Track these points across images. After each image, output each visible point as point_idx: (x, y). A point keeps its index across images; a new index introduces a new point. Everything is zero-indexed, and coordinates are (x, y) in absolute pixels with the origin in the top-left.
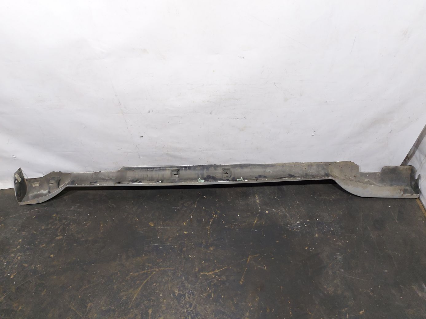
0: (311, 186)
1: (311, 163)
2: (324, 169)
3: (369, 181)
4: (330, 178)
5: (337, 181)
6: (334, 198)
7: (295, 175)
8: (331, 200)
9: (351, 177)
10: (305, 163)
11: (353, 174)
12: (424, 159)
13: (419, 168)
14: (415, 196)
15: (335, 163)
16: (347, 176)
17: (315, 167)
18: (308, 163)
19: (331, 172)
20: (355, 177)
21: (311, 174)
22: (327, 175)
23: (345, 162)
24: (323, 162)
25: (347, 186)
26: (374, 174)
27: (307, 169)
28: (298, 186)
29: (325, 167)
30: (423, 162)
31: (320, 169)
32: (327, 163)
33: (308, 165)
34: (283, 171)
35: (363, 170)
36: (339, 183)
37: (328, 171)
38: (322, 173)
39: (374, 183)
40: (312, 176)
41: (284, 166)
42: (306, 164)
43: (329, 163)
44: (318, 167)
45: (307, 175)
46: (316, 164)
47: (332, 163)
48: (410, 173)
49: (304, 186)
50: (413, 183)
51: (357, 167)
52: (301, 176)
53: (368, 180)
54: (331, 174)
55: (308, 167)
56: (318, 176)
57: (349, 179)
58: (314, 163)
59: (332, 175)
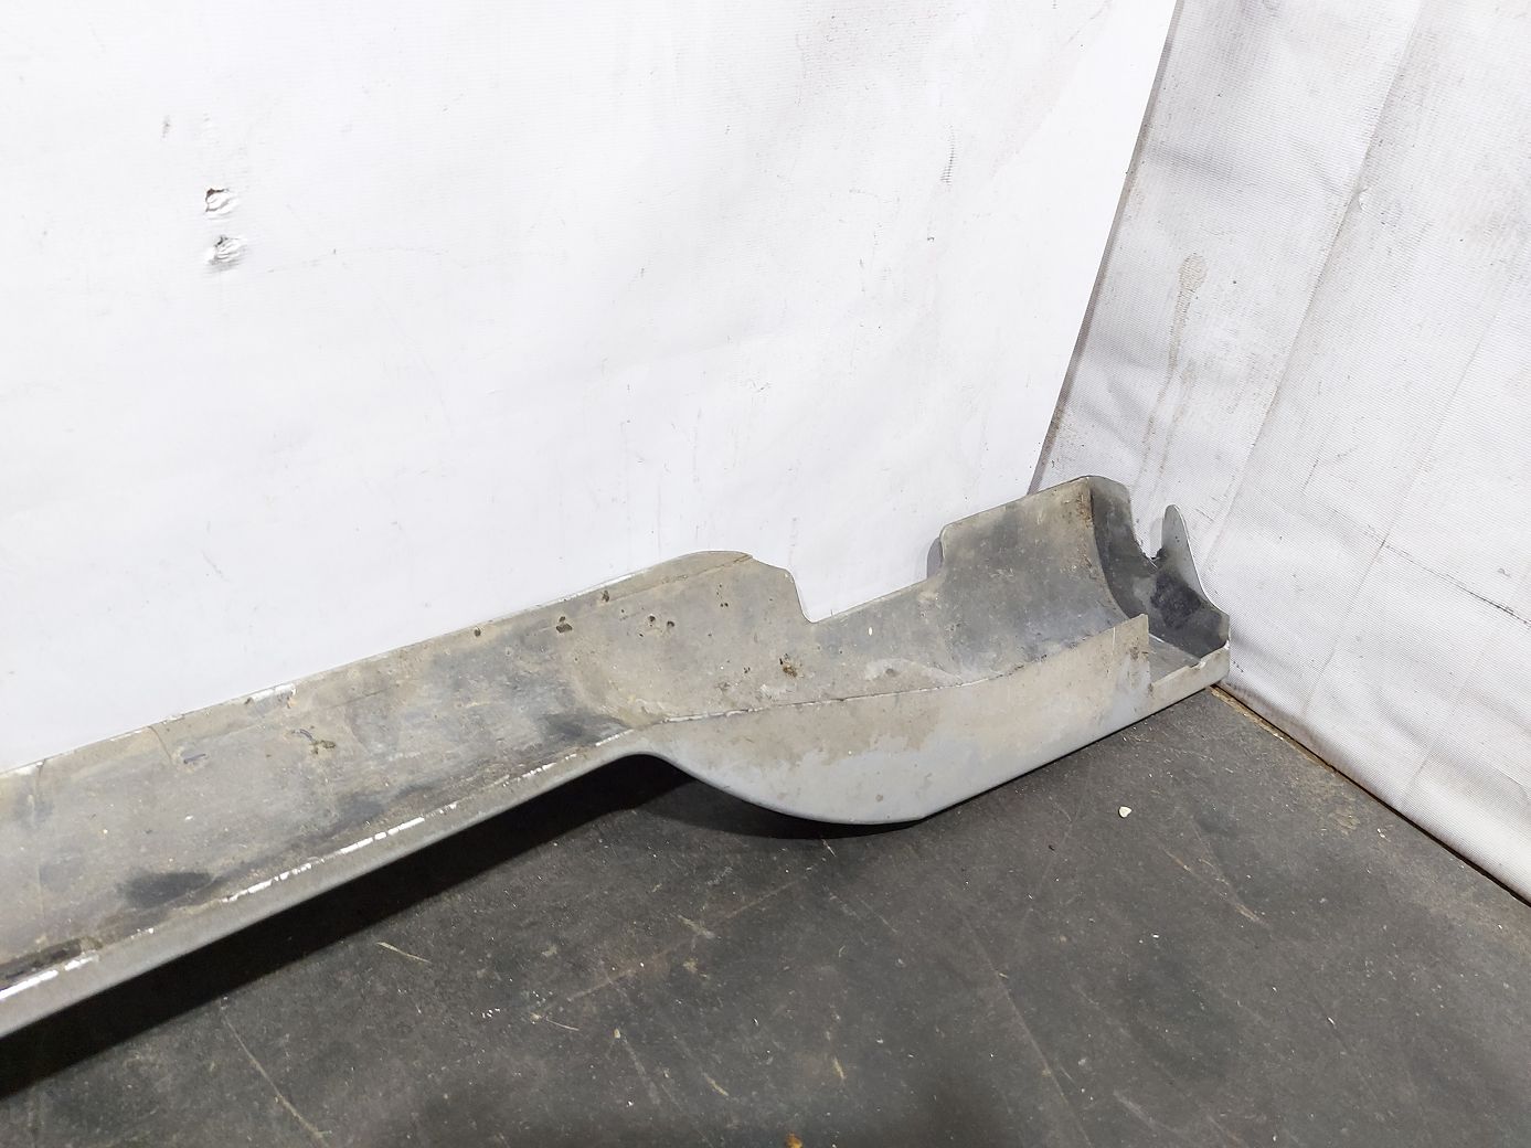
0: (454, 902)
1: (367, 666)
2: (518, 685)
3: (890, 671)
4: (611, 749)
5: (685, 755)
6: (709, 934)
7: (215, 869)
8: (690, 966)
9: (764, 688)
10: (304, 689)
11: (773, 655)
12: (1162, 395)
13: (1142, 470)
14: (1208, 669)
15: (601, 604)
16: (732, 689)
17: (426, 697)
18: (335, 674)
19: (598, 694)
20: (790, 671)
21: (402, 780)
22: (572, 730)
23: (677, 563)
24: (490, 624)
25: (785, 765)
26: (902, 602)
27: (346, 742)
28: (312, 968)
29: (528, 665)
30: (1165, 415)
31: (483, 697)
32: (531, 622)
33: (351, 701)
34: (45, 875)
35: (823, 600)
36: (711, 764)
37: (566, 693)
38: (518, 726)
39: (929, 671)
40: (422, 795)
41: (44, 809)
42: (320, 700)
43: (549, 609)
44: (457, 685)
45: (361, 812)
46: (426, 655)
47: (574, 605)
48: (1091, 531)
49: (380, 941)
50: (1143, 590)
51: (777, 587)
52: (295, 847)
53: (886, 663)
54: (602, 709)
55: (352, 719)
56: (480, 770)
57: (754, 703)
58: (402, 654)
59: (613, 712)
